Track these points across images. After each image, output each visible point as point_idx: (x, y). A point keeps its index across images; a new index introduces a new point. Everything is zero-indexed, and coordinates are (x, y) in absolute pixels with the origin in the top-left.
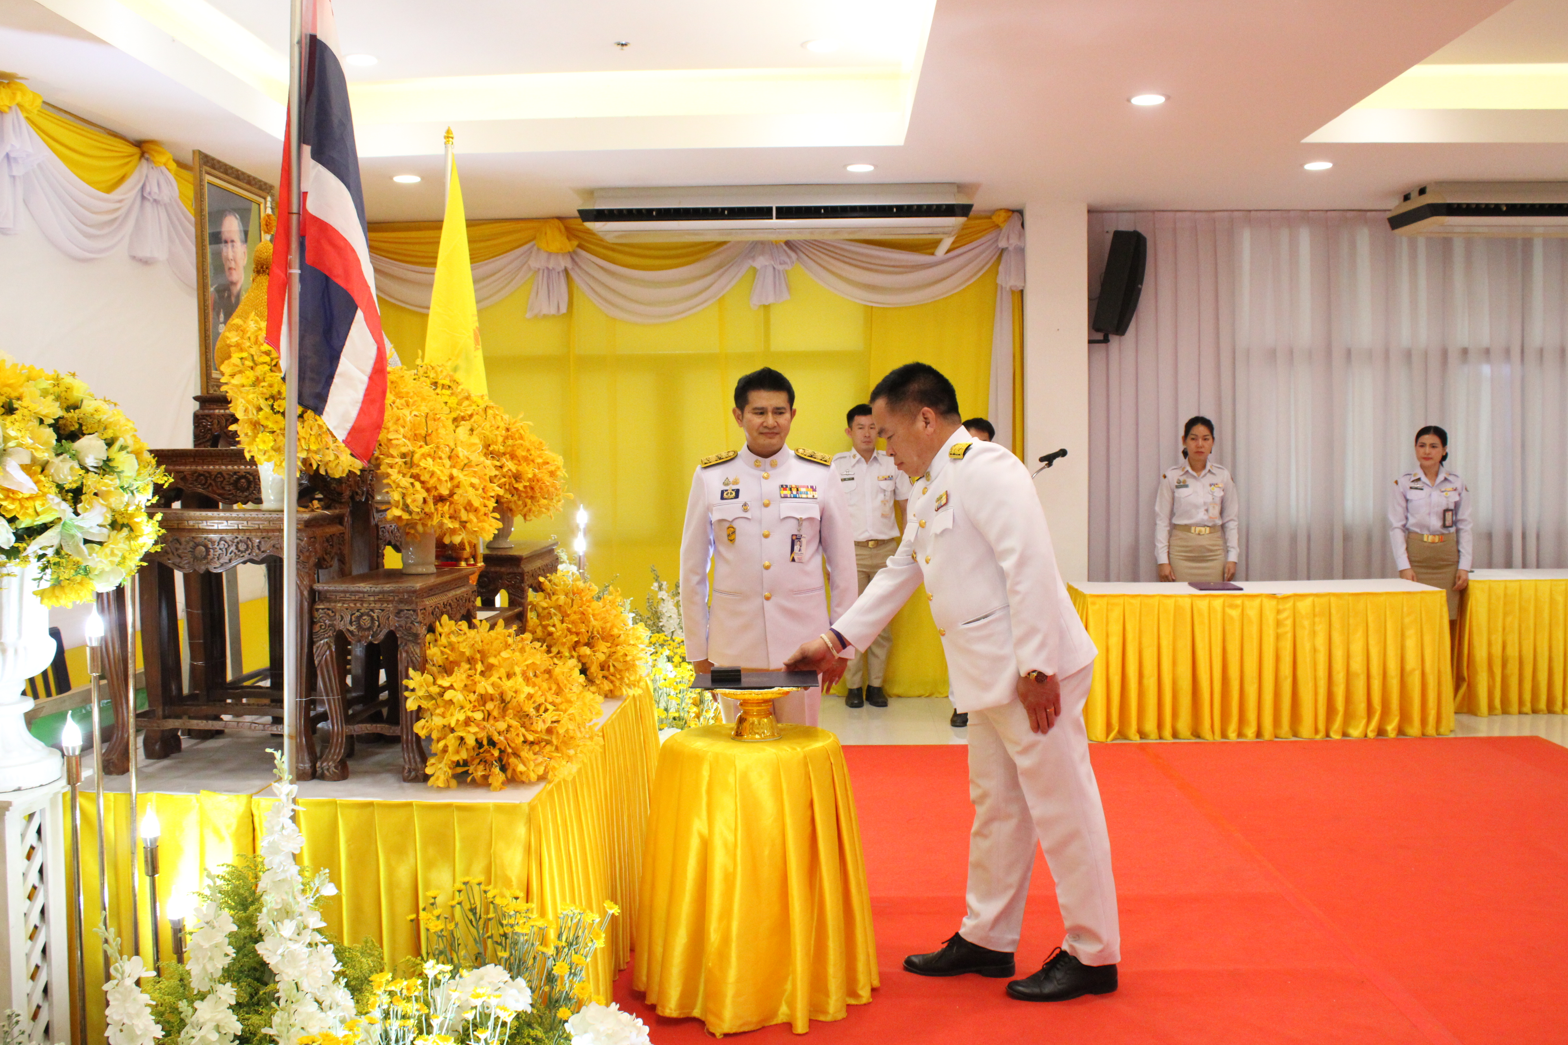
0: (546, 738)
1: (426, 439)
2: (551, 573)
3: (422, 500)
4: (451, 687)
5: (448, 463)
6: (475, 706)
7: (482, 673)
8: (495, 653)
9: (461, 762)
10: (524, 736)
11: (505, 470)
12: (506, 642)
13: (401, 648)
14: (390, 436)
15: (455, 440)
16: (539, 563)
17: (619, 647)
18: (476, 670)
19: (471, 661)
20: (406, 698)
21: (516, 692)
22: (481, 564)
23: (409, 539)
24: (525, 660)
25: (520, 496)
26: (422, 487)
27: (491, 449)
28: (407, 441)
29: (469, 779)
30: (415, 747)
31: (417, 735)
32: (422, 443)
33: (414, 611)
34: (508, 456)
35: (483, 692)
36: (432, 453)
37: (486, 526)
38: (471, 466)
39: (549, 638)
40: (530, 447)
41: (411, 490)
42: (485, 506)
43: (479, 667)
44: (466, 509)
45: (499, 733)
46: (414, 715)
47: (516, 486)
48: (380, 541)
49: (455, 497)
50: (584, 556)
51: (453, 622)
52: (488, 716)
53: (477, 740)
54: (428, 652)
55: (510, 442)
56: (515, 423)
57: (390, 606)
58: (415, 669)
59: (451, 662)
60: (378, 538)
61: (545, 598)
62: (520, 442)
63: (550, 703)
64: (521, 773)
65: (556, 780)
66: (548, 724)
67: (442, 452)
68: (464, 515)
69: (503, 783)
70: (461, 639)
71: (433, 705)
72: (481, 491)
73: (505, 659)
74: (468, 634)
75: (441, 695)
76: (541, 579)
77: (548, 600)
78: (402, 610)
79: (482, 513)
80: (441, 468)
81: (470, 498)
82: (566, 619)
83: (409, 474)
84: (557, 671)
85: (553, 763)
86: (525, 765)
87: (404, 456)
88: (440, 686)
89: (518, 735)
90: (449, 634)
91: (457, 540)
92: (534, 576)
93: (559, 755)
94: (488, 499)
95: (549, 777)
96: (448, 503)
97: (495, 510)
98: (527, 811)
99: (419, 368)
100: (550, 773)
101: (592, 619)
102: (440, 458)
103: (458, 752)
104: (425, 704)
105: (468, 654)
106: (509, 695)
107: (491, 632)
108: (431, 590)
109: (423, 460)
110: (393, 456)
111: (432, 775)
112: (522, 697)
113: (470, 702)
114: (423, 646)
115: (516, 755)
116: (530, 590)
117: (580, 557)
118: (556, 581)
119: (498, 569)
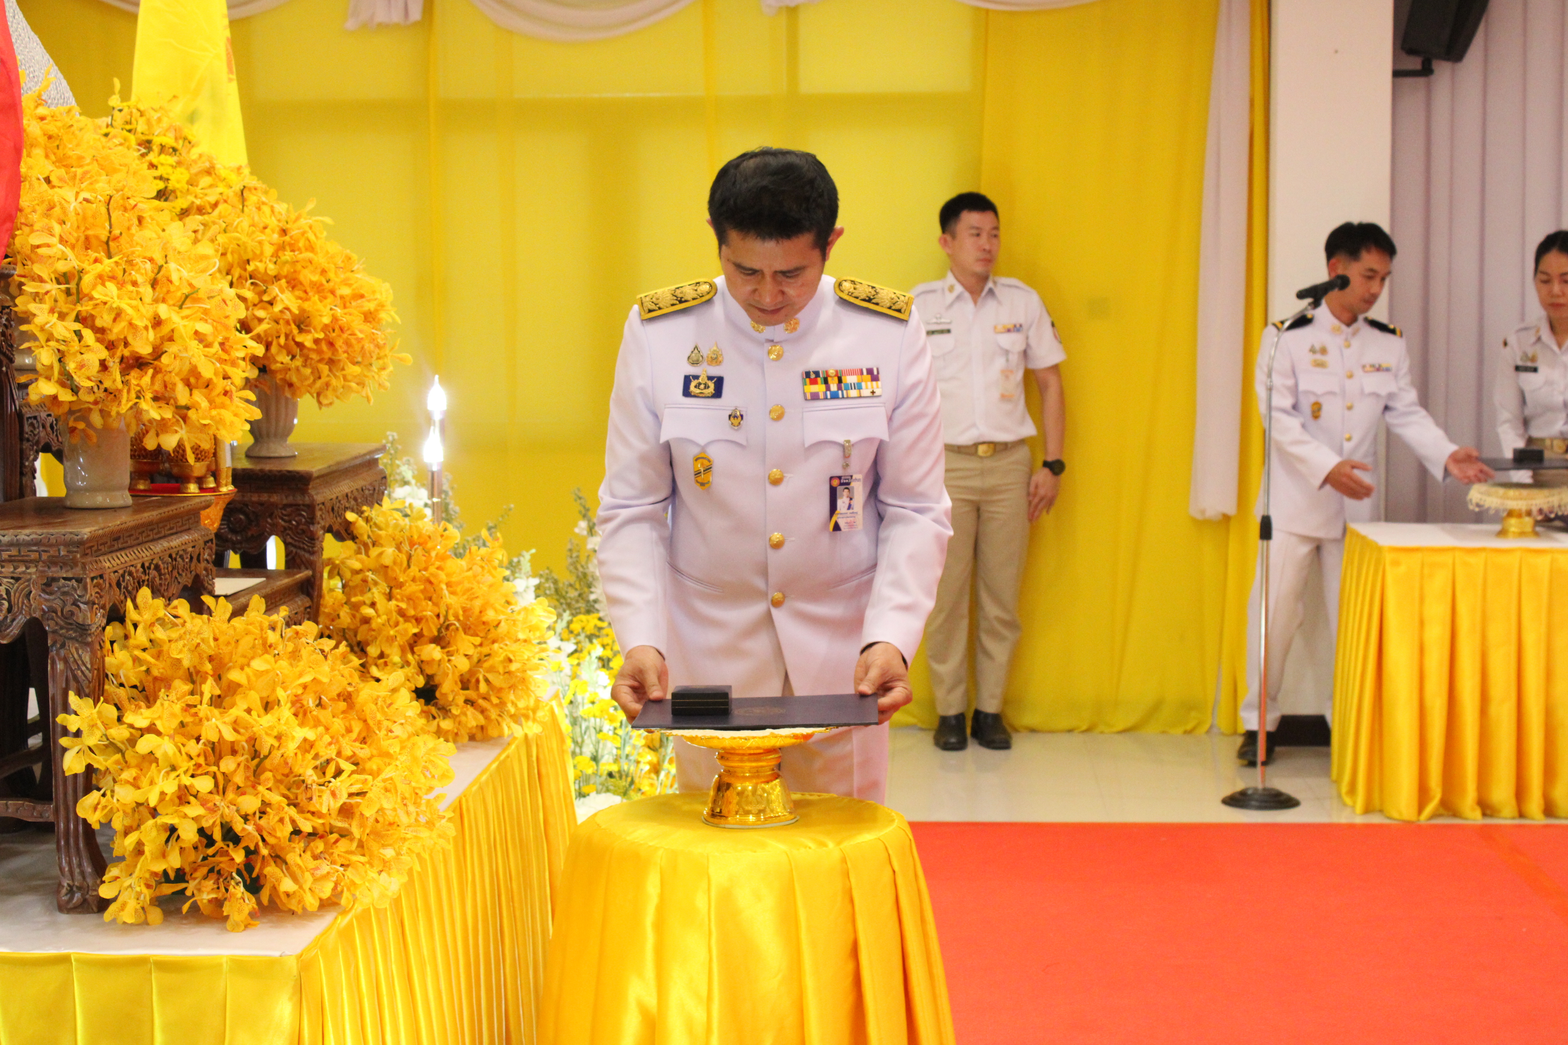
0: (340, 824)
1: (108, 247)
2: (371, 506)
3: (96, 366)
4: (152, 729)
5: (147, 291)
6: (198, 766)
7: (217, 701)
8: (243, 661)
9: (172, 875)
10: (293, 822)
11: (277, 308)
12: (265, 641)
13: (53, 653)
14: (35, 240)
15: (164, 247)
16: (345, 487)
17: (496, 646)
18: (202, 694)
19: (193, 677)
20: (65, 750)
21: (279, 738)
22: (227, 488)
23: (76, 440)
24: (301, 675)
25: (306, 360)
26: (98, 340)
27: (250, 268)
28: (68, 251)
29: (186, 908)
30: (81, 845)
31: (85, 820)
32: (102, 255)
33: (79, 580)
34: (283, 281)
35: (215, 739)
36: (120, 274)
37: (227, 415)
38: (198, 300)
39: (366, 627)
40: (325, 265)
41: (75, 346)
42: (226, 377)
43: (209, 688)
44: (188, 384)
45: (246, 818)
46: (81, 781)
47: (299, 339)
48: (26, 445)
49: (165, 359)
50: (440, 472)
51: (160, 602)
52: (222, 786)
53: (201, 831)
54: (107, 659)
55: (287, 256)
56: (297, 219)
57: (33, 570)
58: (80, 694)
59: (156, 679)
60: (22, 439)
61: (358, 552)
62: (309, 255)
63: (348, 759)
64: (288, 895)
65: (358, 908)
66: (343, 798)
67: (138, 271)
68: (182, 395)
69: (252, 915)
70: (174, 635)
71: (117, 762)
72: (216, 346)
73: (259, 674)
74: (188, 625)
75: (132, 742)
76: (351, 516)
77: (363, 556)
78: (54, 580)
79: (219, 389)
80: (134, 303)
81: (194, 361)
82: (396, 591)
83: (74, 314)
84: (366, 692)
85: (350, 873)
86: (295, 879)
87: (63, 278)
88: (131, 726)
89: (281, 820)
90: (152, 625)
91: (169, 442)
92: (336, 510)
93: (363, 859)
94: (234, 364)
95: (343, 902)
96: (151, 372)
97: (248, 384)
98: (295, 971)
99: (116, 113)
100: (346, 894)
101: (446, 592)
102: (135, 284)
103: (164, 855)
104: (100, 762)
105: (186, 663)
106: (267, 742)
107: (237, 622)
108: (117, 539)
109: (100, 287)
110: (42, 280)
111: (115, 899)
112: (291, 747)
113: (191, 758)
114: (97, 649)
115: (278, 858)
116: (329, 537)
117: (433, 473)
118: (380, 520)
119: (265, 497)
